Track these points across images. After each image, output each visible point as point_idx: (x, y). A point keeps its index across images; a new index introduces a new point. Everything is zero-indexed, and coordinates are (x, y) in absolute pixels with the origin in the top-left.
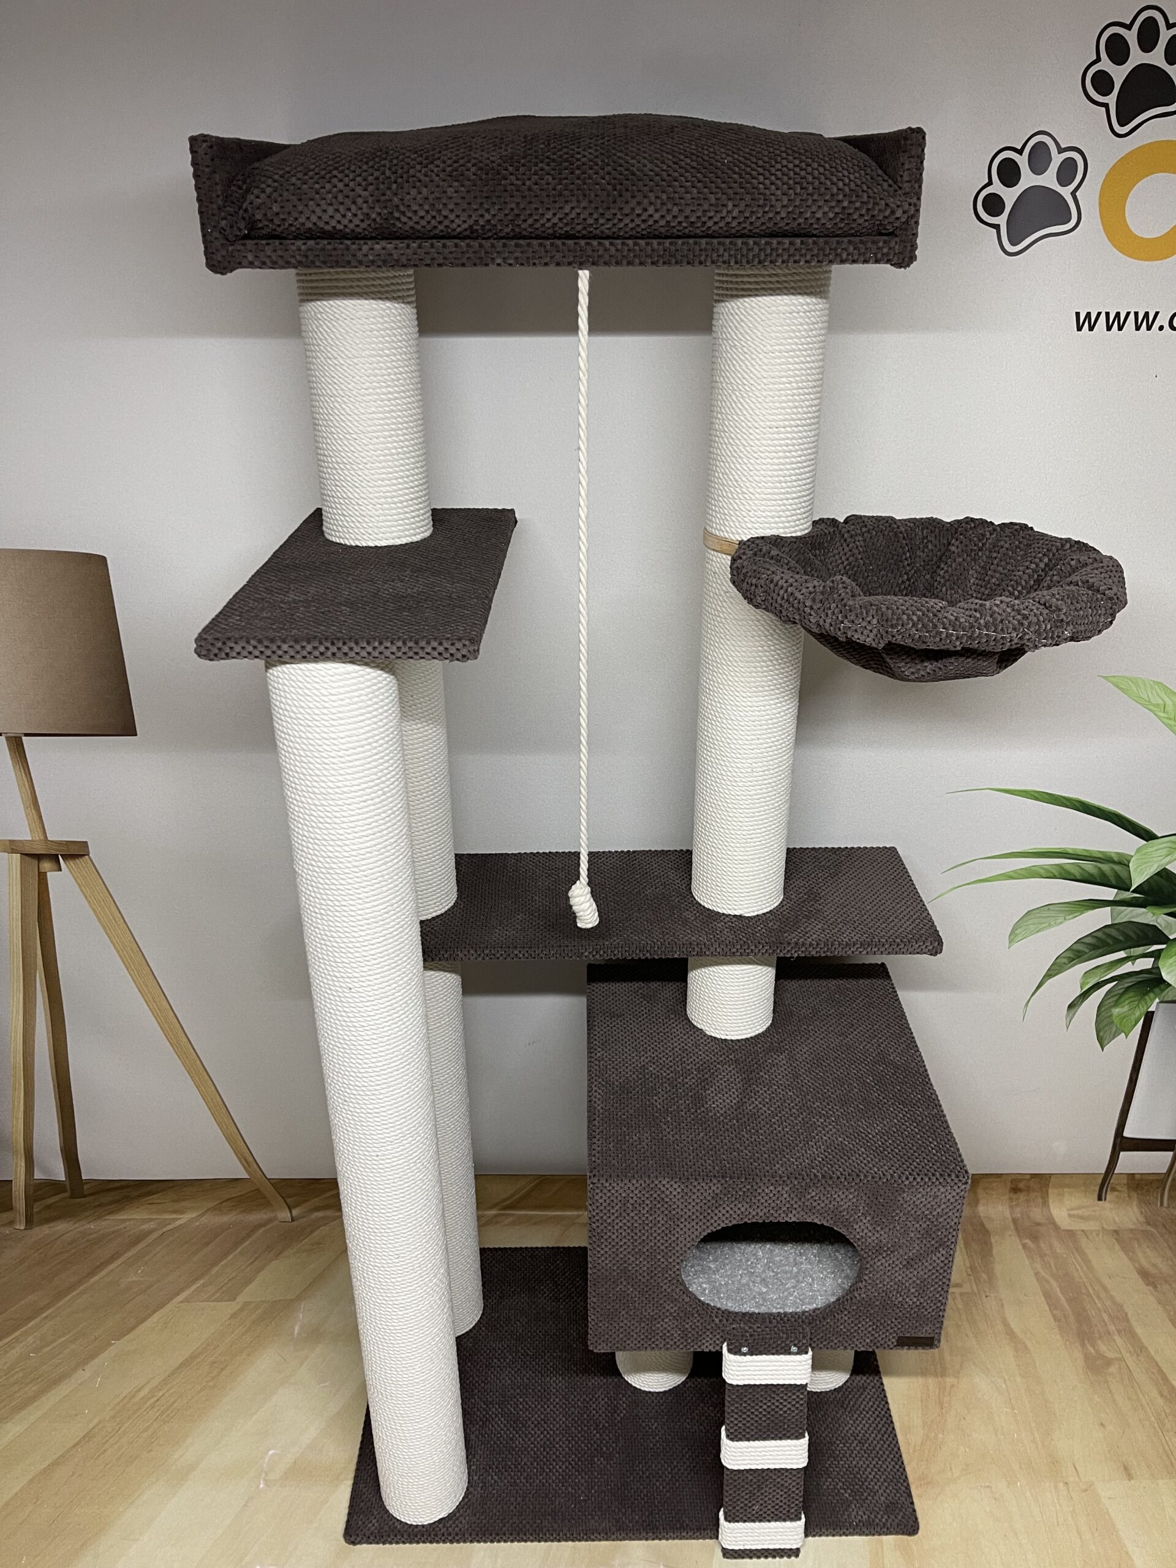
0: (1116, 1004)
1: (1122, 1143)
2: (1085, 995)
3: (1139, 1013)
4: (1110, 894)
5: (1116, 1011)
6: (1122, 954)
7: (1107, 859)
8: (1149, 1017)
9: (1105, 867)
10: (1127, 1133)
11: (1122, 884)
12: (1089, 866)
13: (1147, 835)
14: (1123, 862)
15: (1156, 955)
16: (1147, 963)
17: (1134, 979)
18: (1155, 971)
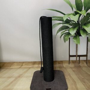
0: (65, 37)
1: (70, 56)
2: (62, 36)
3: (68, 38)
4: (62, 22)
5: (66, 38)
6: (65, 30)
7: (60, 17)
8: (70, 38)
9: (61, 19)
10: (70, 55)
11: (63, 21)
12: (59, 19)
13: (64, 14)
14: (62, 18)
15: (69, 30)
16: (68, 31)
17: (67, 33)
18: (69, 32)
